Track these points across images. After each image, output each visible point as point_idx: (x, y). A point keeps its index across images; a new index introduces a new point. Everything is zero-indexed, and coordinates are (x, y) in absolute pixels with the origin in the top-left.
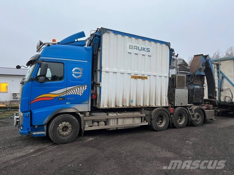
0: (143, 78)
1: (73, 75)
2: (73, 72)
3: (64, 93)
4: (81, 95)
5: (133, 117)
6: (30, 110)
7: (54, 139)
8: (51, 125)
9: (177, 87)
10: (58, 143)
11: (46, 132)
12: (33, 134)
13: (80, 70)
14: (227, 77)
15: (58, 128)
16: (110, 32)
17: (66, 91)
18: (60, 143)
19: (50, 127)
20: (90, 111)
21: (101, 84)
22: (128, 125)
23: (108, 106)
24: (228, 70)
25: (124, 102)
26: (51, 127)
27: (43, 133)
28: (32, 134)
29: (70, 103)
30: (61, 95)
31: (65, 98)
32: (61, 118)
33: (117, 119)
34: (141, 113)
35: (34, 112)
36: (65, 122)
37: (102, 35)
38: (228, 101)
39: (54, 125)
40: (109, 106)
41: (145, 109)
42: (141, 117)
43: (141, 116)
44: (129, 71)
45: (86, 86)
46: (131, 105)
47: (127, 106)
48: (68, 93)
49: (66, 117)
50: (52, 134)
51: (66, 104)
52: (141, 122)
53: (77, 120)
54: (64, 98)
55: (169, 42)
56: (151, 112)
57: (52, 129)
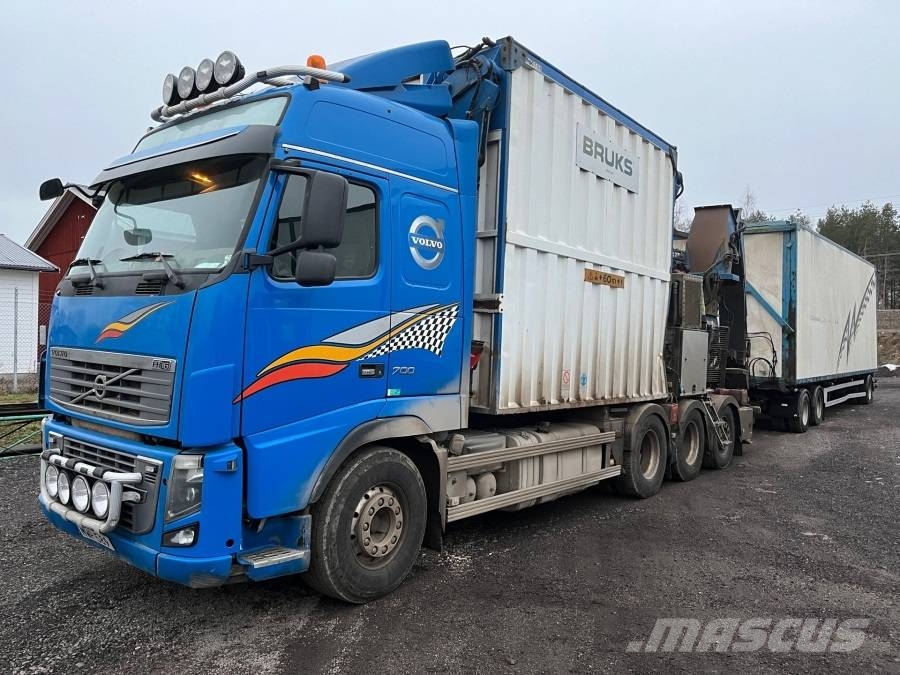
0: (614, 282)
1: (413, 250)
2: (414, 238)
3: (382, 341)
4: (437, 352)
5: (583, 449)
6: (237, 435)
7: (344, 581)
8: (332, 506)
9: (684, 323)
10: (355, 596)
11: (308, 551)
12: (257, 564)
13: (435, 228)
14: (758, 291)
15: (354, 520)
16: (535, 65)
17: (390, 331)
18: (364, 599)
19: (328, 519)
20: (466, 427)
21: (500, 299)
22: (572, 481)
23: (520, 404)
24: (762, 267)
25: (563, 383)
26: (330, 520)
27: (299, 554)
28: (249, 567)
29: (399, 393)
30: (370, 352)
31: (382, 368)
32: (369, 467)
33: (541, 457)
34: (602, 431)
35: (260, 446)
36: (377, 490)
37: (510, 71)
38: (761, 375)
39: (341, 507)
40: (523, 404)
41: (613, 410)
42: (604, 446)
43: (602, 441)
44: (581, 250)
45: (454, 309)
46: (582, 397)
47: (570, 400)
48: (397, 340)
49: (386, 460)
50: (335, 555)
51: (387, 397)
52: (603, 467)
53: (419, 475)
54: (380, 367)
55: (673, 145)
56: (626, 423)
57: (334, 531)
